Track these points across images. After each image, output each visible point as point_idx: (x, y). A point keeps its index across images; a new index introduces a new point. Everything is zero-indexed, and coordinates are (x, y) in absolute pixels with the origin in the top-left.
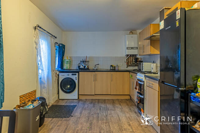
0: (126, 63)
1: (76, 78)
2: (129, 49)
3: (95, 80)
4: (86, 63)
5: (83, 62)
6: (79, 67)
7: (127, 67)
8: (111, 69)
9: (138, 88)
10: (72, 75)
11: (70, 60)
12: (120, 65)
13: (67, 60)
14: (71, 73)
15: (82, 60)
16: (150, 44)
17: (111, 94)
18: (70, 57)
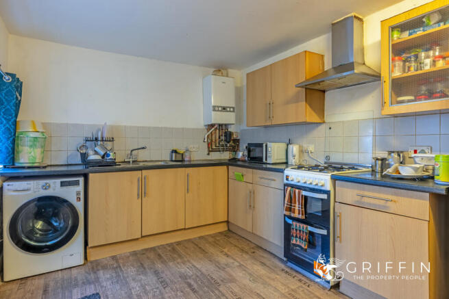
0: (206, 144)
1: (78, 193)
2: (218, 111)
3: (142, 193)
4: (109, 145)
5: (96, 139)
6: (84, 156)
7: (208, 154)
8: (174, 159)
9: (297, 208)
10: (63, 184)
11: (42, 132)
12: (194, 150)
13: (32, 135)
14: (58, 181)
15: (90, 135)
16: (304, 99)
17: (187, 227)
18: (44, 125)
